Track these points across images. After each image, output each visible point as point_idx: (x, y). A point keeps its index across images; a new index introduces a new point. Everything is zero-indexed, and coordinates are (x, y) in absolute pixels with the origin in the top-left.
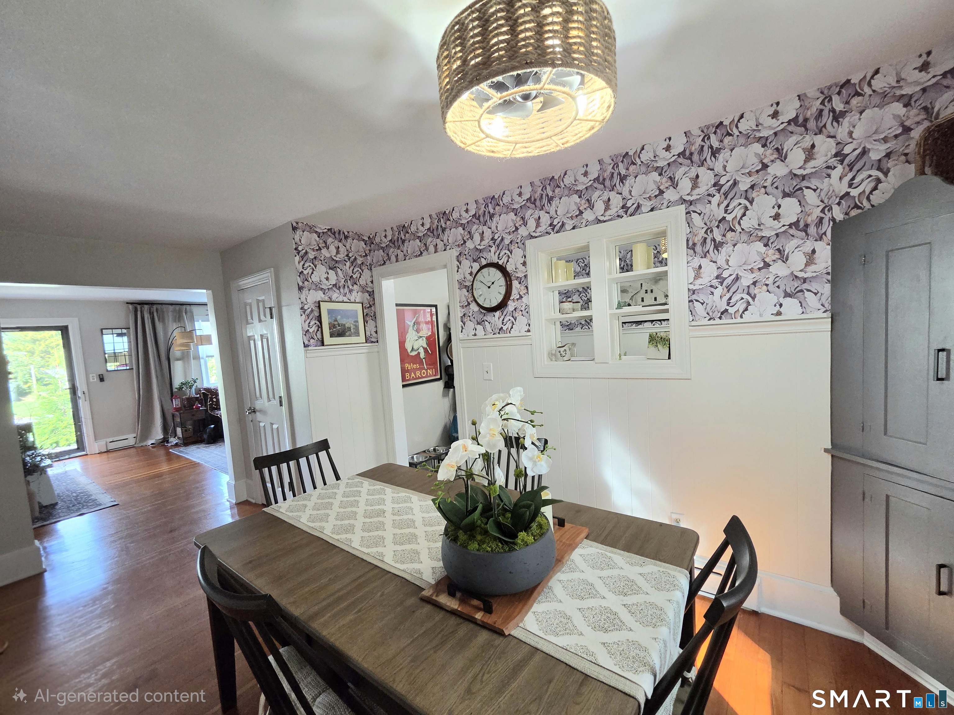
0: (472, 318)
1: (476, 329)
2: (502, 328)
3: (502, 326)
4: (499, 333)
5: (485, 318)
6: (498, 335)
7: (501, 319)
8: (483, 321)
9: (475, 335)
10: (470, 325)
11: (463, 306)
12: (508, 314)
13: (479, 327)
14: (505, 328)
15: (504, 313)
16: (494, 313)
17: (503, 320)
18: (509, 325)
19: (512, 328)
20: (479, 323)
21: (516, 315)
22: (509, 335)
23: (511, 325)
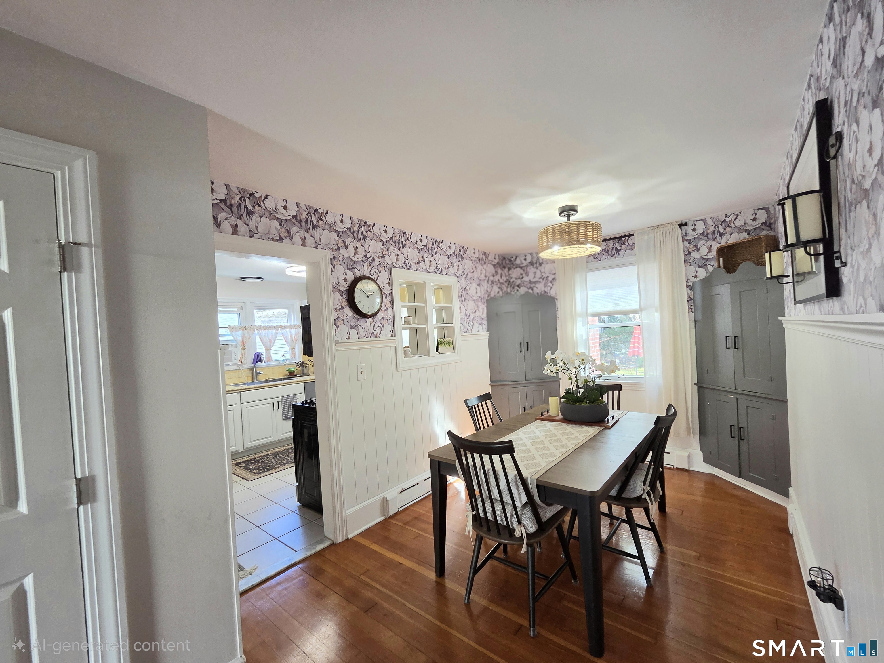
0: (345, 322)
1: (350, 333)
2: (373, 333)
3: (374, 331)
4: (371, 337)
5: (358, 323)
6: (369, 339)
7: (372, 325)
8: (357, 325)
9: (349, 338)
10: (344, 329)
11: (336, 309)
12: (378, 321)
13: (353, 331)
14: (375, 333)
15: (375, 320)
16: (367, 319)
17: (374, 326)
18: (378, 331)
19: (381, 333)
20: (352, 327)
21: (383, 322)
22: (378, 339)
23: (380, 330)
